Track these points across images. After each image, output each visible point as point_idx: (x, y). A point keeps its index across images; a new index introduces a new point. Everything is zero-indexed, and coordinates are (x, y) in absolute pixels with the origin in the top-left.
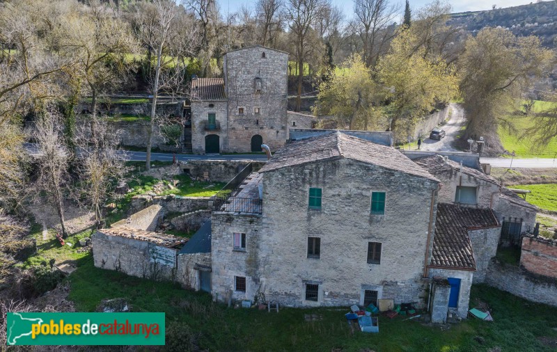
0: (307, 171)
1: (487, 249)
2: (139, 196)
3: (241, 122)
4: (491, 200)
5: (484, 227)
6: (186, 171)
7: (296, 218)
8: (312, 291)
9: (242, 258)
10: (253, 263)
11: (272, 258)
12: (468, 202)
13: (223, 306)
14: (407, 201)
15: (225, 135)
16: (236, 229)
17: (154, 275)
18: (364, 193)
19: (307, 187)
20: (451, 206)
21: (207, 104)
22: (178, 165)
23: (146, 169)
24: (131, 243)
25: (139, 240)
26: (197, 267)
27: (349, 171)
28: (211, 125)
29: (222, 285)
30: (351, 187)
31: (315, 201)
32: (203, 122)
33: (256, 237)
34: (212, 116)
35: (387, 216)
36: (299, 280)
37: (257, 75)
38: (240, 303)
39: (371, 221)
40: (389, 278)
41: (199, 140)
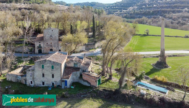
0: (41, 62)
1: (77, 75)
2: (19, 65)
3: (47, 46)
4: (80, 66)
5: (76, 71)
6: (32, 59)
7: (40, 70)
8: (43, 83)
9: (32, 77)
10: (33, 78)
11: (37, 77)
12: (76, 66)
13: (28, 87)
14: (57, 67)
15: (43, 49)
16: (30, 72)
17: (17, 81)
18: (50, 66)
19: (42, 65)
20: (73, 67)
21: (39, 42)
22: (30, 57)
23: (22, 59)
24: (14, 75)
25: (15, 75)
26: (24, 79)
27: (48, 62)
28: (40, 47)
29: (28, 83)
30: (48, 65)
31: (43, 67)
32: (38, 46)
33: (34, 74)
34: (40, 45)
35: (54, 69)
36: (41, 81)
37: (51, 35)
38: (31, 86)
39: (52, 70)
40: (56, 81)
41: (37, 51)
